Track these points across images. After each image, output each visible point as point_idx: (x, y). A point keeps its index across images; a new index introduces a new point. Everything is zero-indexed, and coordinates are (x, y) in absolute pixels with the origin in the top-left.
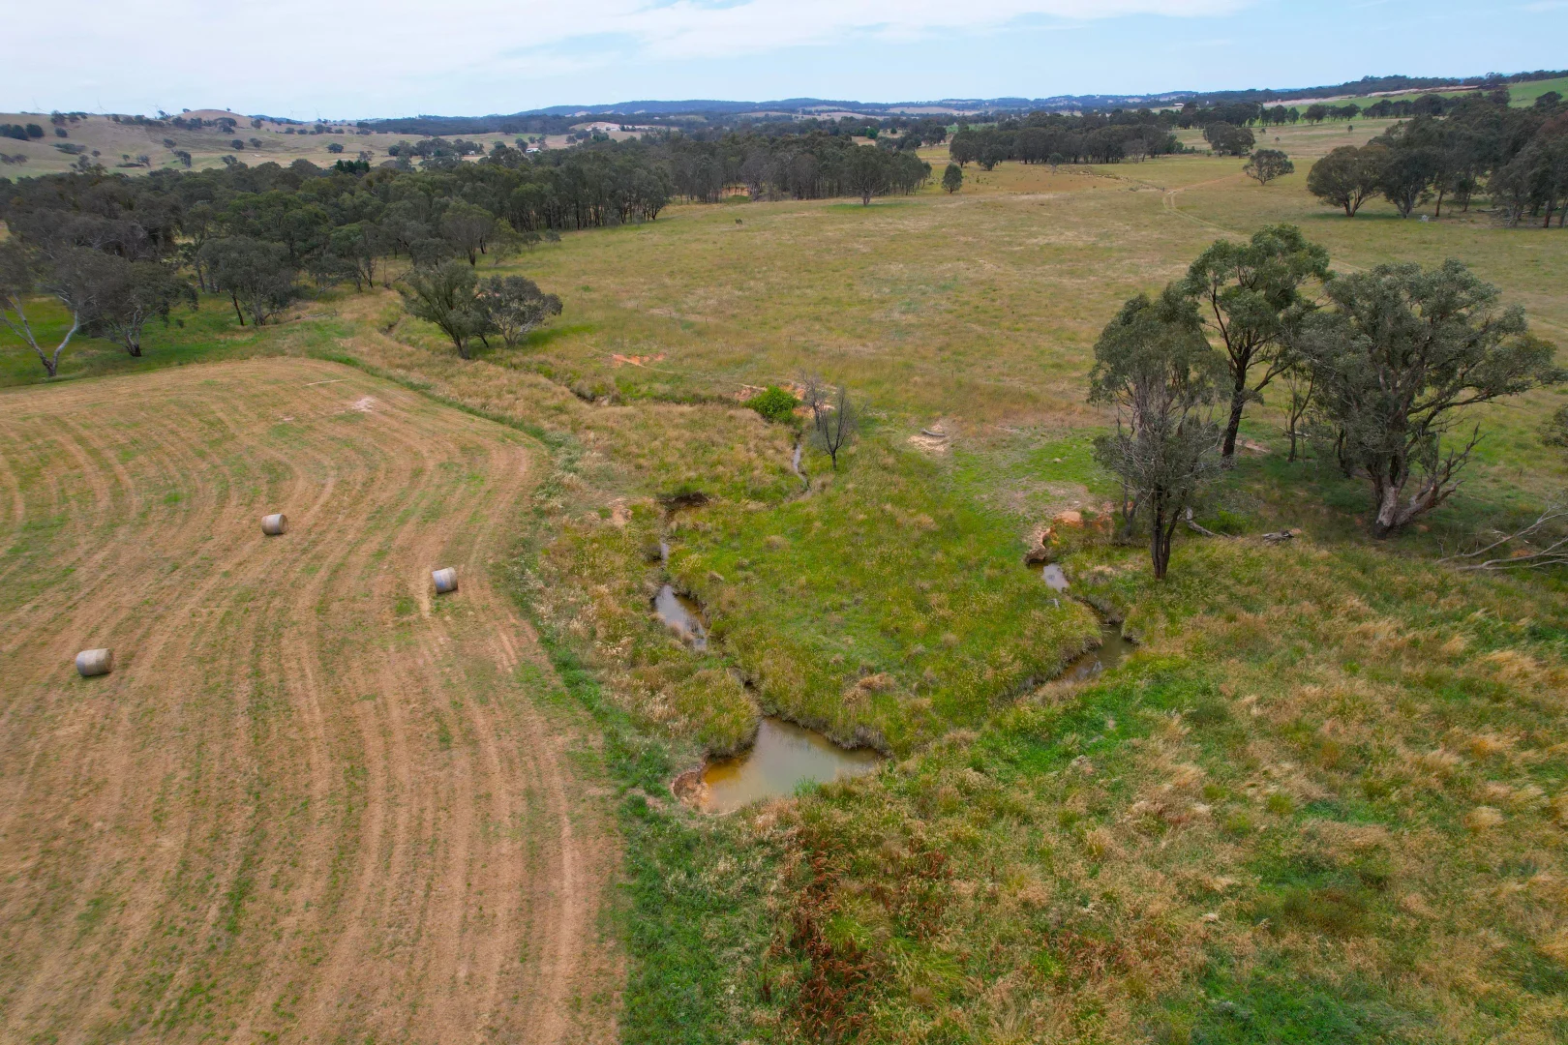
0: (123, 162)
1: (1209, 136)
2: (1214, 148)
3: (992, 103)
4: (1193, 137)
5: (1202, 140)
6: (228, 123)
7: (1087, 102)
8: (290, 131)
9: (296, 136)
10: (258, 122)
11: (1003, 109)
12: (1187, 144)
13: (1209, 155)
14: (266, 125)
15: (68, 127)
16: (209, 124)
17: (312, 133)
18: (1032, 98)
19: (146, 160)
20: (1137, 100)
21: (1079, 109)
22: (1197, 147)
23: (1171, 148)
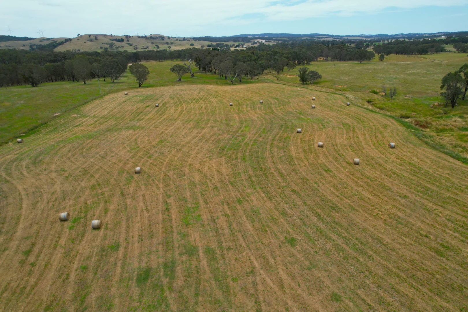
0: (143, 47)
1: (455, 47)
2: (457, 51)
3: (376, 36)
4: (450, 47)
5: (453, 48)
6: (163, 38)
7: (409, 36)
8: (177, 40)
9: (178, 41)
10: (169, 38)
11: (380, 38)
12: (448, 49)
13: (455, 52)
14: (171, 39)
15: (129, 39)
16: (158, 38)
17: (182, 40)
18: (389, 34)
19: (148, 47)
20: (427, 35)
21: (407, 38)
22: (451, 50)
23: (442, 50)
